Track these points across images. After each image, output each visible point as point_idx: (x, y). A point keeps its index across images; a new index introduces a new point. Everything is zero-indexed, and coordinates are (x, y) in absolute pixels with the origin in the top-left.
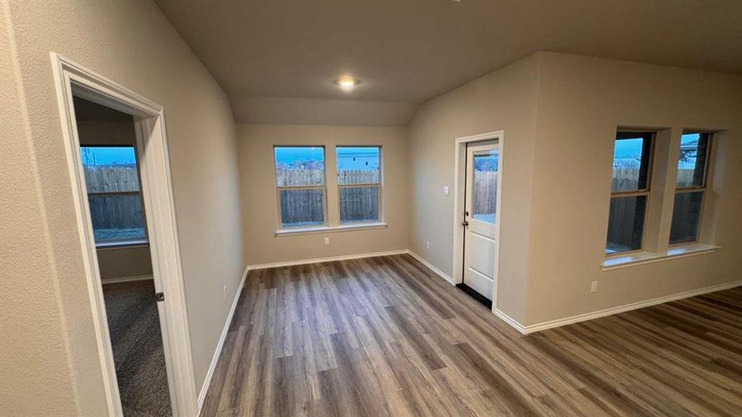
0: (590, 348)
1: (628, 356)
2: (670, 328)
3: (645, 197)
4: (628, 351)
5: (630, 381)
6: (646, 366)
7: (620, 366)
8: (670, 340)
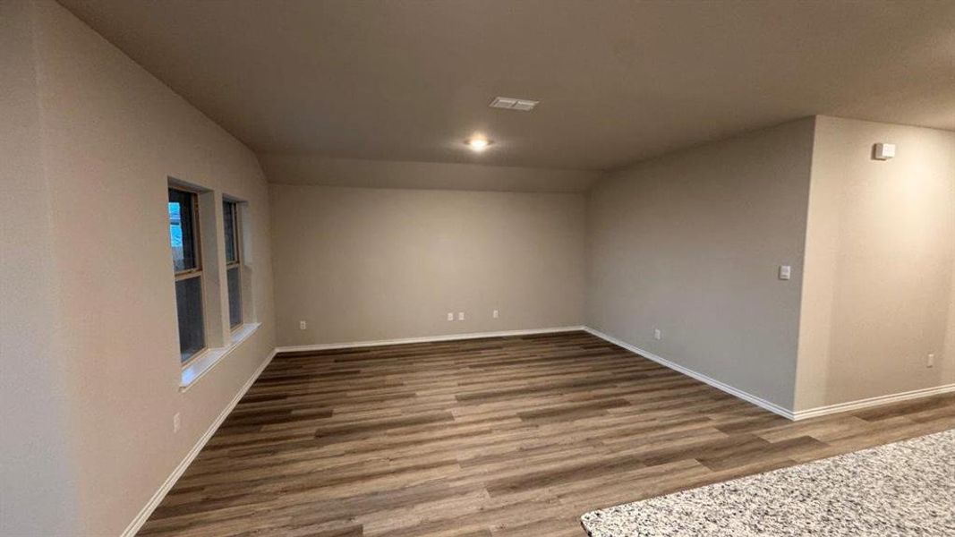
0: (215, 514)
1: (260, 488)
2: (265, 427)
3: (197, 279)
4: (255, 483)
5: (287, 516)
6: (282, 485)
7: (262, 507)
8: (274, 440)
